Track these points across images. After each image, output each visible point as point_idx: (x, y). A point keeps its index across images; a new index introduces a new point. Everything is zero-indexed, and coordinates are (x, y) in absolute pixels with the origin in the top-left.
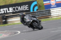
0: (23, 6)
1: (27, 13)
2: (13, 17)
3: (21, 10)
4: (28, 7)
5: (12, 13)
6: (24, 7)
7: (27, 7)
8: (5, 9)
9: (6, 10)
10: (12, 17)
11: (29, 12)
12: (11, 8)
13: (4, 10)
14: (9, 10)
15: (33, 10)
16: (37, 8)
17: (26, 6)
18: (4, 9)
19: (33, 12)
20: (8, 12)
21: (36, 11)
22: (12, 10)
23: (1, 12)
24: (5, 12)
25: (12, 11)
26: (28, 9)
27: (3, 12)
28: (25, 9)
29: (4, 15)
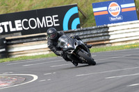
0: (47, 17)
2: (22, 43)
3: (42, 26)
4: (57, 20)
5: (20, 34)
6: (49, 19)
7: (54, 21)
8: (5, 24)
9: (8, 26)
10: (21, 41)
12: (19, 21)
13: (3, 26)
14: (14, 26)
17: (53, 16)
18: (3, 23)
19: (70, 31)
20: (12, 30)
21: (76, 30)
22: (20, 25)
24: (6, 31)
25: (21, 29)
26: (58, 25)
27: (1, 31)
28: (50, 23)
29: (3, 37)
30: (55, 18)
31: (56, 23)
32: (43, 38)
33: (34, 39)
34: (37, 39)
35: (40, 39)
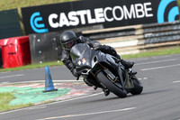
0: (136, 5)
1: (146, 25)
2: (104, 39)
3: (130, 17)
4: (150, 9)
5: (101, 26)
6: (139, 8)
8: (82, 13)
9: (86, 16)
10: (102, 36)
12: (101, 10)
13: (79, 17)
14: (93, 16)
16: (177, 13)
17: (145, 4)
18: (80, 13)
19: (166, 23)
20: (91, 21)
22: (102, 15)
24: (83, 22)
25: (103, 20)
26: (151, 15)
27: (76, 23)
28: (140, 13)
30: (148, 7)
31: (149, 12)
32: (131, 33)
33: (120, 34)
34: (124, 33)
35: (128, 33)
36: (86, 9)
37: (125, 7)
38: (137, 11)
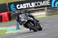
0: (45, 1)
1: (48, 8)
3: (43, 5)
5: (34, 8)
11: (50, 7)
12: (33, 3)
13: (26, 5)
14: (31, 5)
15: (54, 5)
19: (55, 7)
20: (30, 7)
21: (57, 6)
22: (34, 5)
23: (23, 7)
24: (28, 7)
27: (26, 7)
28: (46, 4)
29: (26, 10)
30: (49, 2)
31: (49, 4)
32: (43, 10)
33: (40, 11)
36: (29, 3)
37: (41, 2)
38: (45, 3)
